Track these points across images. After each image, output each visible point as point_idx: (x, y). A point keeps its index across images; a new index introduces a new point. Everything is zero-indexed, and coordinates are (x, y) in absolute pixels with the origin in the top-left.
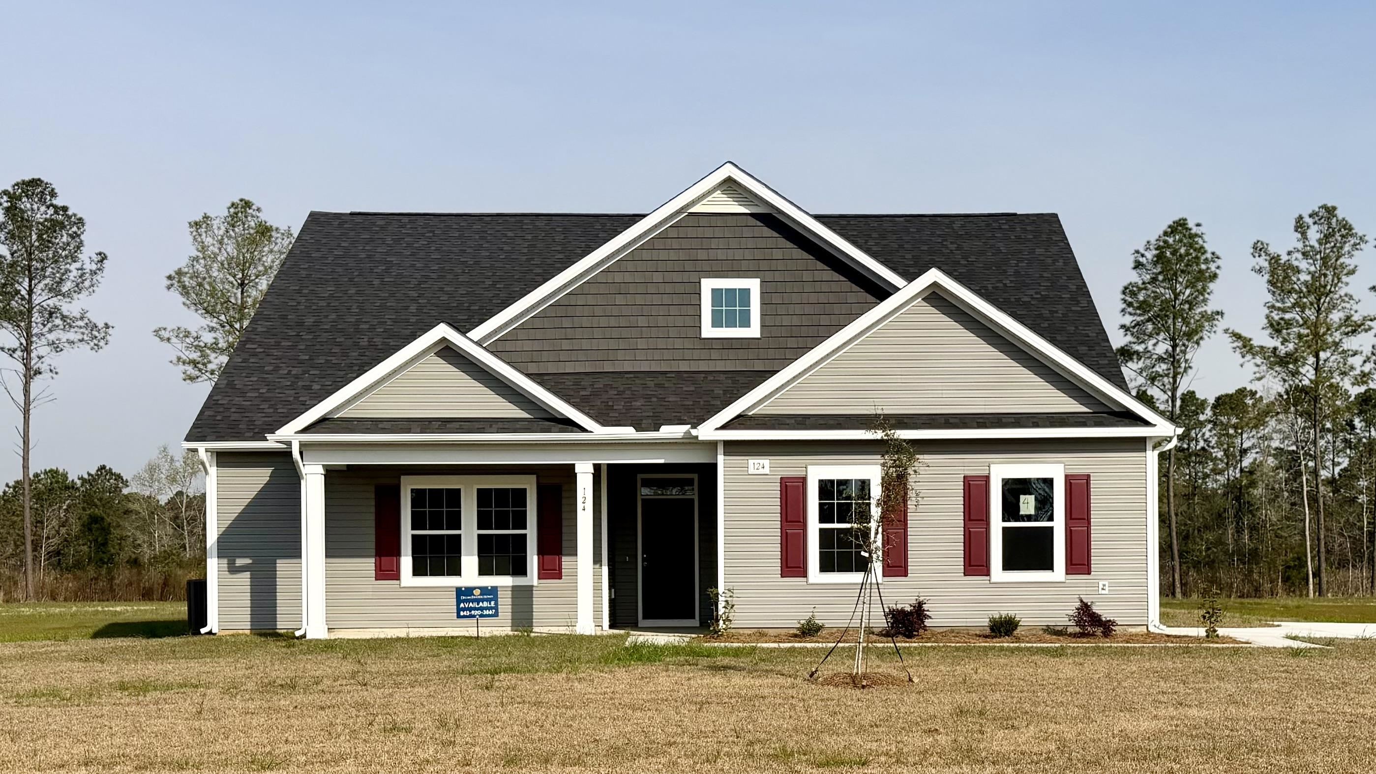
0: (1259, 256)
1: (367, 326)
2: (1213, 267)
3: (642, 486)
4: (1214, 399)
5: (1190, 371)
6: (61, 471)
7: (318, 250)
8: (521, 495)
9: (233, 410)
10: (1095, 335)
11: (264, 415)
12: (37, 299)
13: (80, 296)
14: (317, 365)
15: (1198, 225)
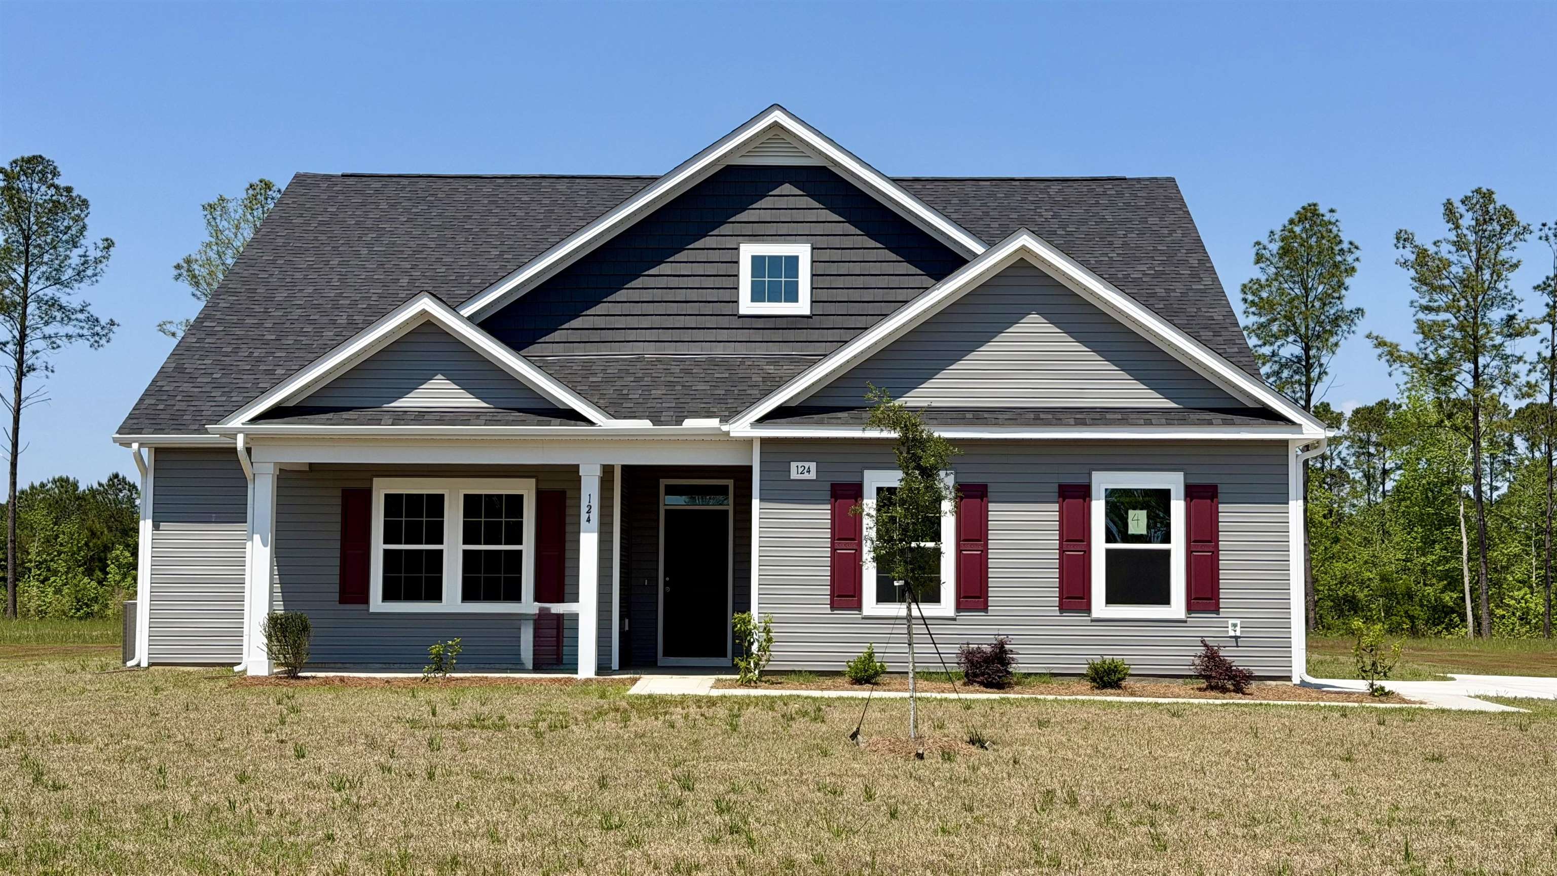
0: (1404, 247)
1: (348, 302)
2: (1350, 259)
3: (666, 494)
4: (1351, 413)
5: (1325, 378)
6: (71, 479)
7: (301, 216)
8: (516, 502)
9: (179, 398)
10: (1221, 317)
11: (214, 404)
12: (32, 288)
13: (82, 285)
14: (285, 347)
15: (1332, 211)
